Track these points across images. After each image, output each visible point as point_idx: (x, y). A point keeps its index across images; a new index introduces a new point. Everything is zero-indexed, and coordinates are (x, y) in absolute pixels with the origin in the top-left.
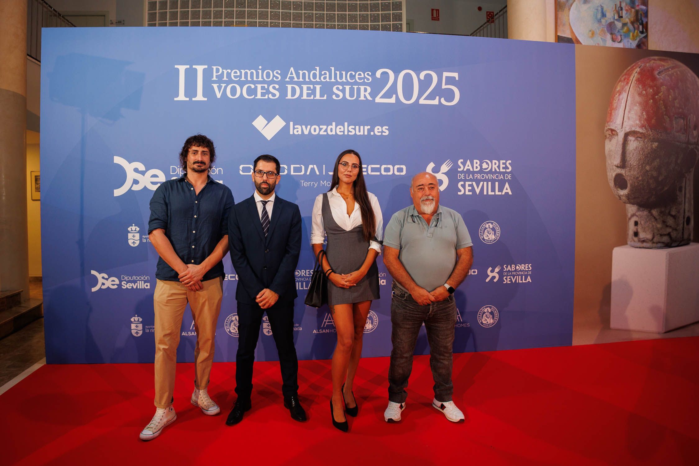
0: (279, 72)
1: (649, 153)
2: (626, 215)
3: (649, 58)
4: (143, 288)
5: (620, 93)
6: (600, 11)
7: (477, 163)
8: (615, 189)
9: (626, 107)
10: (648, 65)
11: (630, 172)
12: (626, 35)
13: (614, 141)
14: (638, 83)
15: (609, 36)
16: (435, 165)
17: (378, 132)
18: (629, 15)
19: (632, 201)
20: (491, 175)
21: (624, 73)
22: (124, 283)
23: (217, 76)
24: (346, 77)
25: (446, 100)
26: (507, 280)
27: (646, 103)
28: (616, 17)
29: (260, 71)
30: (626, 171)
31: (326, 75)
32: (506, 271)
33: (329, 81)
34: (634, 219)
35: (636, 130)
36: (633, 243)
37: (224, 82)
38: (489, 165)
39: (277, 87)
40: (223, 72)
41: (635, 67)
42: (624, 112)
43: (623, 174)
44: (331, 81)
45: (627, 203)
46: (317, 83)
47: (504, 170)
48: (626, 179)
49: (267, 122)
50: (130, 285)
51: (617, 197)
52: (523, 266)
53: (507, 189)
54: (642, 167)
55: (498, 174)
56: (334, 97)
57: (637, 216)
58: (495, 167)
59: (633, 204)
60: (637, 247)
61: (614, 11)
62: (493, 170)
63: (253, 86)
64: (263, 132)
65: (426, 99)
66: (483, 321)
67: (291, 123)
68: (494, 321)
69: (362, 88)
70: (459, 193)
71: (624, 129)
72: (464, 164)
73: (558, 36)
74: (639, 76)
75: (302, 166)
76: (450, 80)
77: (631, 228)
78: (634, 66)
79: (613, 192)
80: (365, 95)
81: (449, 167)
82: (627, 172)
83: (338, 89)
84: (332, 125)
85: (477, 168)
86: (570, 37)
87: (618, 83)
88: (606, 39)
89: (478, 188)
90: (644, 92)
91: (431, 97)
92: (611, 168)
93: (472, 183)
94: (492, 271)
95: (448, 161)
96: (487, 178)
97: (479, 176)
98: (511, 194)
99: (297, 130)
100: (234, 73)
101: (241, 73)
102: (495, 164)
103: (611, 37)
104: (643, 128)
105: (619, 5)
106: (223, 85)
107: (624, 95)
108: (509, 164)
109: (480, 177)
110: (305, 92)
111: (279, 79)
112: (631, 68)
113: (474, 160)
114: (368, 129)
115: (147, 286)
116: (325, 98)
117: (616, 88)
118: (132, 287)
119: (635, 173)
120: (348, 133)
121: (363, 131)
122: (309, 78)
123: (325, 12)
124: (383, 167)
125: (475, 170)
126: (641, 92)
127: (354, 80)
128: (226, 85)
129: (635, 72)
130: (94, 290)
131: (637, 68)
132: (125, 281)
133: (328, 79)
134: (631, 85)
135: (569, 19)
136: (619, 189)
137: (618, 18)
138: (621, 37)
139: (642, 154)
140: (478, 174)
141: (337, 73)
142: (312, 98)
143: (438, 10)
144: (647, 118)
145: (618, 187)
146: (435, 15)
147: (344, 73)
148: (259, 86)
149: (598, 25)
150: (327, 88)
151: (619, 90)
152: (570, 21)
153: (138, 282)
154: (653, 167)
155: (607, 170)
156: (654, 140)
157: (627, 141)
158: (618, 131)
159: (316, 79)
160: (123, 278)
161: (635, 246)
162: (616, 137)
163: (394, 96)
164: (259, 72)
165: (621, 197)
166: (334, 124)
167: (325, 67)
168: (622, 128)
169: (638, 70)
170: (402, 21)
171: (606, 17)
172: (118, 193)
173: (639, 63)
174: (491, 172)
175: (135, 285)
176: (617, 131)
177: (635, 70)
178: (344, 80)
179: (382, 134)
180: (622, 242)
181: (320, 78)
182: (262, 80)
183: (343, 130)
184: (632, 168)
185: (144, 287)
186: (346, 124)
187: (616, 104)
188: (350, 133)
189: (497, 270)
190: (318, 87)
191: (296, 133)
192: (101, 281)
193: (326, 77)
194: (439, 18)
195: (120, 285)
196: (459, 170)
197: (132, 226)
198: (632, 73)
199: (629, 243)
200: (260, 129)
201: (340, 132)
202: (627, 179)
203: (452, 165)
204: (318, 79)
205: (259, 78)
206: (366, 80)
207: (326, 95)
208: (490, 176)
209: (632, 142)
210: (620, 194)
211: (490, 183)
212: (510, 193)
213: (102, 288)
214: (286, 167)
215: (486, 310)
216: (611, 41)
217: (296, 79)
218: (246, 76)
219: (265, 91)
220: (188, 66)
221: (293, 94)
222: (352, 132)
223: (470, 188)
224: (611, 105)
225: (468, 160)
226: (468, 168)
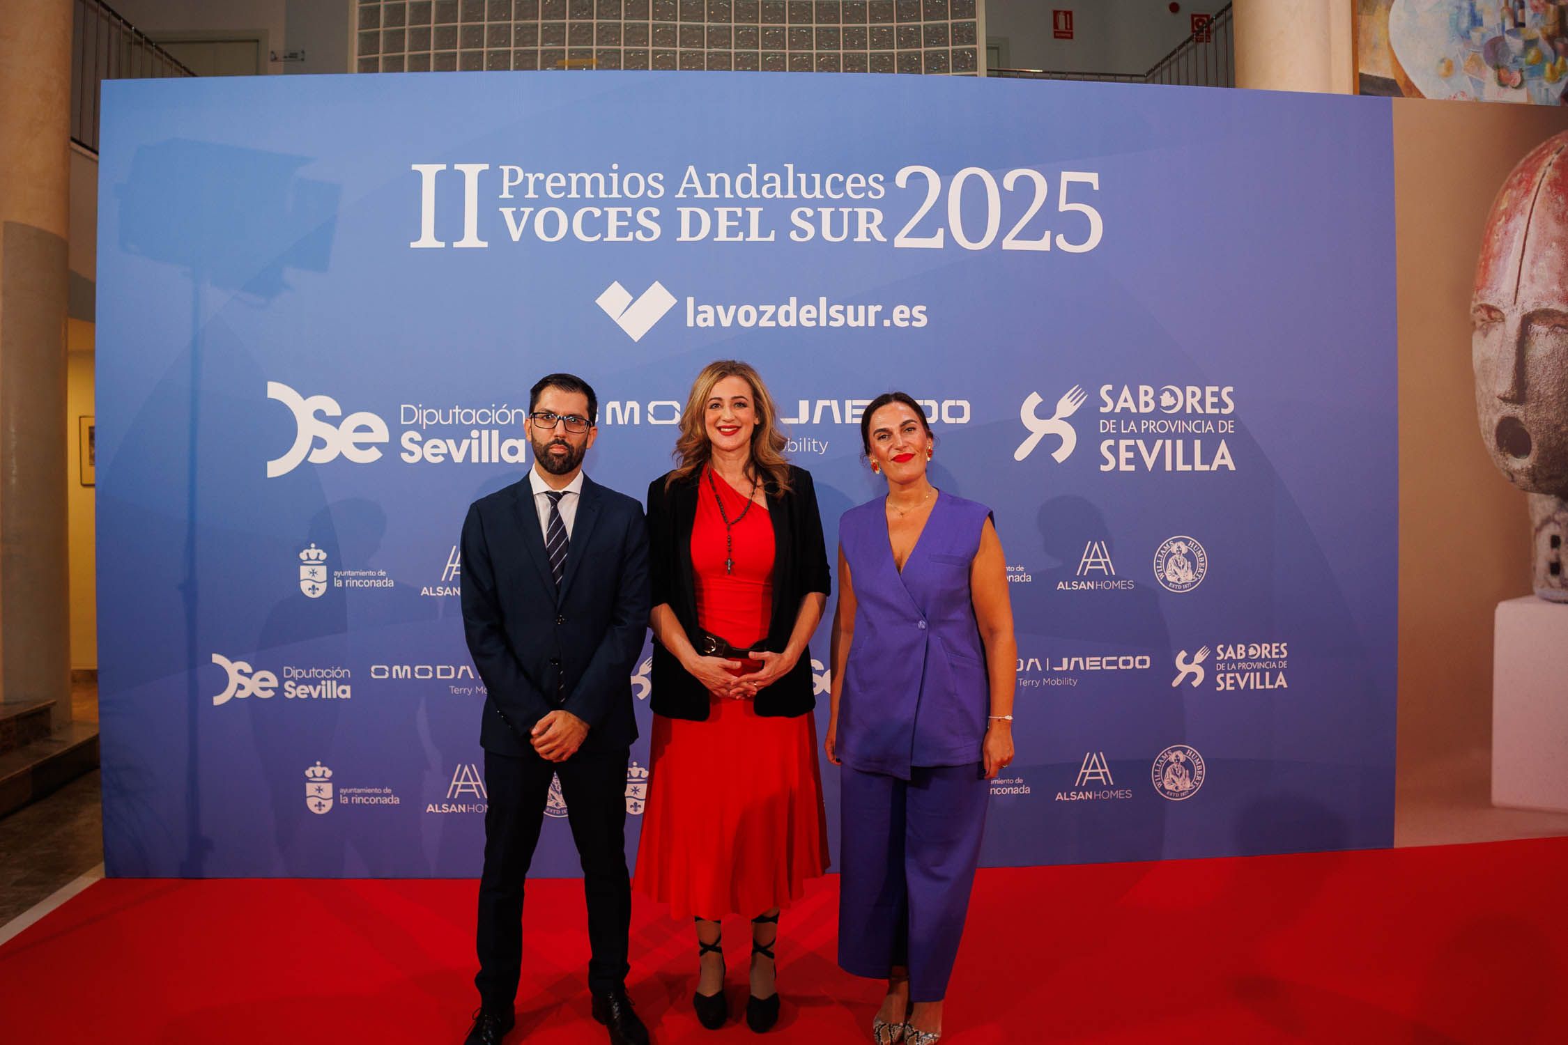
0: (661, 177)
2: (1529, 522)
4: (335, 696)
5: (1509, 217)
6: (1467, 12)
7: (1146, 393)
8: (1500, 457)
9: (1524, 250)
11: (1537, 412)
12: (1535, 69)
13: (1495, 335)
14: (1554, 191)
15: (1490, 73)
16: (1041, 400)
17: (902, 320)
18: (1541, 18)
19: (1543, 485)
20: (1183, 423)
21: (1517, 167)
22: (290, 686)
23: (511, 190)
24: (823, 186)
25: (1069, 240)
26: (1225, 684)
28: (1509, 25)
29: (615, 176)
30: (1526, 411)
31: (775, 182)
32: (1222, 661)
33: (782, 196)
34: (1551, 530)
35: (1550, 307)
36: (1548, 592)
37: (530, 203)
38: (1176, 399)
39: (656, 212)
40: (526, 179)
41: (1545, 152)
42: (1519, 264)
43: (1520, 419)
44: (785, 197)
45: (1532, 491)
46: (753, 202)
47: (1216, 411)
48: (1527, 430)
49: (632, 298)
50: (303, 689)
51: (1505, 474)
52: (1266, 648)
53: (1224, 457)
55: (1200, 421)
56: (793, 235)
57: (1559, 524)
58: (1192, 402)
59: (1547, 492)
60: (1559, 602)
61: (1502, 10)
62: (1189, 411)
63: (597, 212)
64: (623, 323)
65: (1018, 237)
66: (1165, 783)
67: (690, 301)
68: (1194, 784)
69: (862, 213)
70: (1103, 468)
71: (1519, 305)
72: (1115, 396)
73: (1361, 75)
74: (1557, 174)
76: (1079, 192)
77: (1543, 553)
78: (1542, 150)
79: (1495, 462)
80: (868, 229)
81: (1078, 402)
82: (1529, 413)
83: (802, 215)
84: (789, 305)
85: (1147, 404)
86: (1391, 76)
87: (1504, 192)
88: (1482, 80)
89: (1150, 453)
91: (1031, 233)
92: (1488, 403)
93: (1135, 442)
94: (1188, 661)
95: (1074, 388)
96: (1173, 430)
97: (1152, 424)
98: (1234, 469)
99: (703, 316)
100: (552, 182)
101: (569, 180)
102: (1194, 394)
103: (1496, 74)
106: (527, 211)
107: (1520, 222)
108: (1229, 394)
109: (1155, 428)
110: (723, 223)
111: (661, 194)
112: (1536, 154)
113: (1141, 387)
114: (877, 313)
115: (344, 692)
116: (772, 238)
117: (1498, 204)
118: (310, 694)
119: (1552, 415)
120: (828, 323)
121: (863, 316)
122: (733, 191)
123: (787, 25)
125: (1143, 410)
126: (1564, 214)
127: (842, 195)
128: (532, 209)
129: (1548, 163)
130: (219, 700)
131: (1552, 154)
132: (292, 679)
133: (778, 193)
134: (1535, 198)
135: (1388, 33)
136: (1509, 456)
137: (1513, 28)
138: (1521, 75)
140: (1150, 421)
141: (799, 178)
142: (740, 238)
143: (1068, 14)
145: (1507, 451)
146: (1062, 26)
147: (817, 177)
148: (612, 212)
149: (1462, 45)
150: (776, 215)
151: (1506, 209)
152: (1391, 36)
153: (323, 682)
155: (1479, 409)
157: (1528, 335)
158: (1505, 311)
159: (750, 192)
160: (289, 672)
161: (1553, 599)
162: (1500, 327)
163: (941, 231)
164: (611, 177)
165: (1516, 476)
166: (793, 300)
167: (771, 164)
168: (1515, 303)
169: (1553, 159)
170: (975, 44)
171: (1481, 25)
172: (277, 468)
173: (1557, 142)
174: (1182, 415)
175: (315, 689)
176: (1502, 310)
177: (1546, 160)
178: (817, 194)
179: (911, 323)
180: (1520, 587)
181: (759, 191)
182: (620, 196)
183: (815, 316)
184: (1541, 402)
185: (337, 696)
186: (823, 300)
187: (1498, 243)
188: (832, 324)
189: (1200, 657)
190: (754, 213)
191: (701, 324)
192: (234, 679)
193: (775, 187)
194: (1072, 33)
195: (280, 690)
196: (1103, 410)
197: (310, 548)
198: (1539, 167)
199: (1537, 590)
200: (614, 315)
201: (809, 319)
202: (1531, 429)
203: (1085, 397)
204: (754, 194)
205: (611, 193)
206: (870, 194)
207: (773, 232)
208: (1182, 425)
209: (1542, 337)
210: (1511, 467)
211: (1180, 443)
212: (1232, 467)
213: (237, 696)
215: (1172, 758)
216: (1495, 85)
217: (701, 194)
218: (581, 188)
219: (626, 223)
220: (443, 167)
221: (695, 229)
222: (837, 320)
223: (1131, 455)
224: (1486, 246)
225: (1126, 387)
226: (1125, 405)
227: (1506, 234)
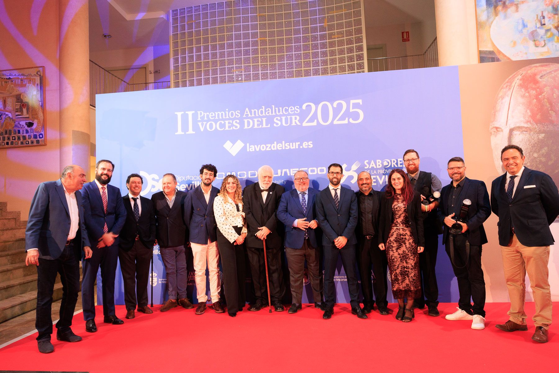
0: (239, 112)
1: (536, 143)
3: (530, 66)
5: (503, 98)
6: (521, 24)
7: (379, 162)
9: (509, 108)
10: (529, 72)
12: (551, 39)
13: (500, 135)
14: (520, 87)
15: (532, 43)
16: (347, 166)
17: (306, 146)
20: (391, 170)
21: (505, 82)
23: (201, 118)
24: (282, 111)
25: (353, 119)
27: (530, 103)
29: (227, 112)
31: (269, 111)
37: (205, 121)
38: (388, 163)
39: (238, 121)
40: (204, 115)
41: (516, 75)
42: (507, 113)
44: (272, 114)
46: (264, 117)
47: (401, 166)
49: (232, 145)
54: (530, 154)
56: (275, 125)
58: (394, 164)
61: (536, 20)
62: (393, 166)
63: (223, 122)
64: (230, 151)
65: (338, 120)
67: (248, 144)
69: (293, 117)
71: (508, 126)
72: (369, 163)
73: (480, 50)
74: (521, 82)
75: (256, 171)
76: (356, 106)
78: (515, 75)
80: (295, 122)
81: (357, 166)
83: (277, 119)
85: (379, 165)
87: (501, 90)
88: (528, 46)
89: (381, 179)
90: (527, 94)
91: (342, 118)
93: (376, 177)
95: (356, 162)
96: (387, 172)
99: (251, 148)
100: (211, 115)
101: (215, 114)
102: (394, 162)
103: (534, 43)
104: (528, 123)
105: (540, 15)
106: (205, 123)
107: (507, 99)
109: (382, 172)
110: (256, 123)
111: (239, 116)
112: (512, 77)
113: (377, 160)
116: (269, 126)
117: (499, 94)
121: (295, 146)
122: (258, 114)
124: (310, 169)
125: (378, 167)
126: (524, 95)
127: (288, 113)
133: (270, 114)
134: (513, 91)
135: (490, 35)
137: (540, 26)
138: (544, 42)
139: (529, 144)
140: (381, 170)
141: (276, 109)
142: (261, 127)
143: (408, 32)
144: (531, 115)
146: (405, 37)
147: (281, 108)
148: (227, 122)
149: (519, 35)
150: (270, 120)
153: (155, 250)
154: (541, 155)
156: (540, 132)
157: (512, 135)
158: (503, 128)
162: (501, 133)
163: (316, 120)
166: (275, 143)
167: (268, 106)
168: (506, 125)
169: (519, 77)
170: (363, 51)
171: (527, 27)
173: (520, 72)
174: (390, 168)
177: (517, 78)
178: (281, 113)
179: (308, 147)
181: (265, 113)
182: (229, 118)
183: (282, 147)
186: (283, 142)
187: (500, 107)
188: (286, 148)
190: (264, 120)
191: (251, 150)
194: (409, 39)
196: (365, 168)
198: (514, 80)
200: (228, 149)
201: (280, 148)
203: (359, 165)
204: (264, 114)
205: (226, 117)
206: (296, 112)
207: (269, 124)
214: (245, 173)
216: (534, 47)
217: (250, 116)
218: (218, 116)
219: (230, 125)
220: (183, 113)
221: (248, 125)
222: (287, 147)
223: (375, 180)
224: (494, 108)
225: (372, 161)
226: (373, 166)
227: (502, 103)
